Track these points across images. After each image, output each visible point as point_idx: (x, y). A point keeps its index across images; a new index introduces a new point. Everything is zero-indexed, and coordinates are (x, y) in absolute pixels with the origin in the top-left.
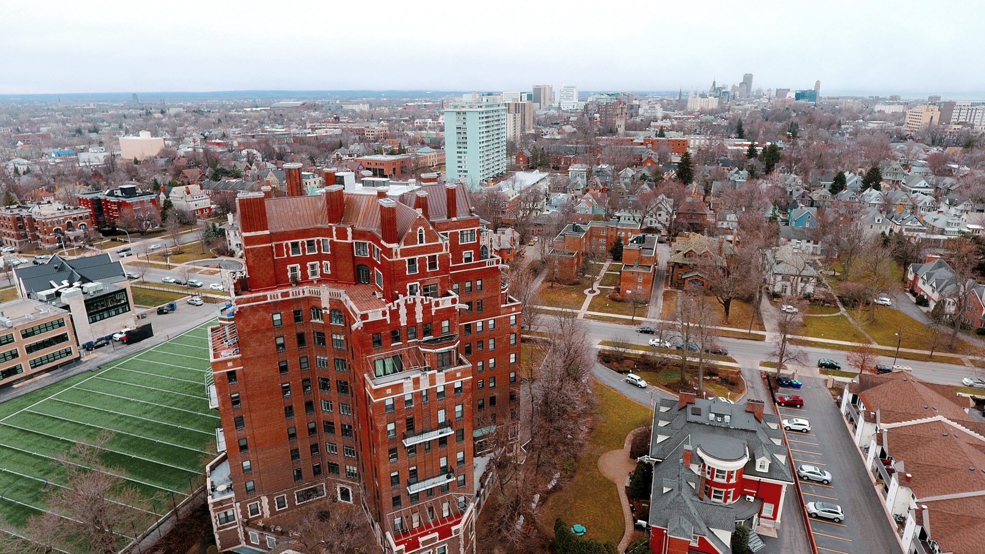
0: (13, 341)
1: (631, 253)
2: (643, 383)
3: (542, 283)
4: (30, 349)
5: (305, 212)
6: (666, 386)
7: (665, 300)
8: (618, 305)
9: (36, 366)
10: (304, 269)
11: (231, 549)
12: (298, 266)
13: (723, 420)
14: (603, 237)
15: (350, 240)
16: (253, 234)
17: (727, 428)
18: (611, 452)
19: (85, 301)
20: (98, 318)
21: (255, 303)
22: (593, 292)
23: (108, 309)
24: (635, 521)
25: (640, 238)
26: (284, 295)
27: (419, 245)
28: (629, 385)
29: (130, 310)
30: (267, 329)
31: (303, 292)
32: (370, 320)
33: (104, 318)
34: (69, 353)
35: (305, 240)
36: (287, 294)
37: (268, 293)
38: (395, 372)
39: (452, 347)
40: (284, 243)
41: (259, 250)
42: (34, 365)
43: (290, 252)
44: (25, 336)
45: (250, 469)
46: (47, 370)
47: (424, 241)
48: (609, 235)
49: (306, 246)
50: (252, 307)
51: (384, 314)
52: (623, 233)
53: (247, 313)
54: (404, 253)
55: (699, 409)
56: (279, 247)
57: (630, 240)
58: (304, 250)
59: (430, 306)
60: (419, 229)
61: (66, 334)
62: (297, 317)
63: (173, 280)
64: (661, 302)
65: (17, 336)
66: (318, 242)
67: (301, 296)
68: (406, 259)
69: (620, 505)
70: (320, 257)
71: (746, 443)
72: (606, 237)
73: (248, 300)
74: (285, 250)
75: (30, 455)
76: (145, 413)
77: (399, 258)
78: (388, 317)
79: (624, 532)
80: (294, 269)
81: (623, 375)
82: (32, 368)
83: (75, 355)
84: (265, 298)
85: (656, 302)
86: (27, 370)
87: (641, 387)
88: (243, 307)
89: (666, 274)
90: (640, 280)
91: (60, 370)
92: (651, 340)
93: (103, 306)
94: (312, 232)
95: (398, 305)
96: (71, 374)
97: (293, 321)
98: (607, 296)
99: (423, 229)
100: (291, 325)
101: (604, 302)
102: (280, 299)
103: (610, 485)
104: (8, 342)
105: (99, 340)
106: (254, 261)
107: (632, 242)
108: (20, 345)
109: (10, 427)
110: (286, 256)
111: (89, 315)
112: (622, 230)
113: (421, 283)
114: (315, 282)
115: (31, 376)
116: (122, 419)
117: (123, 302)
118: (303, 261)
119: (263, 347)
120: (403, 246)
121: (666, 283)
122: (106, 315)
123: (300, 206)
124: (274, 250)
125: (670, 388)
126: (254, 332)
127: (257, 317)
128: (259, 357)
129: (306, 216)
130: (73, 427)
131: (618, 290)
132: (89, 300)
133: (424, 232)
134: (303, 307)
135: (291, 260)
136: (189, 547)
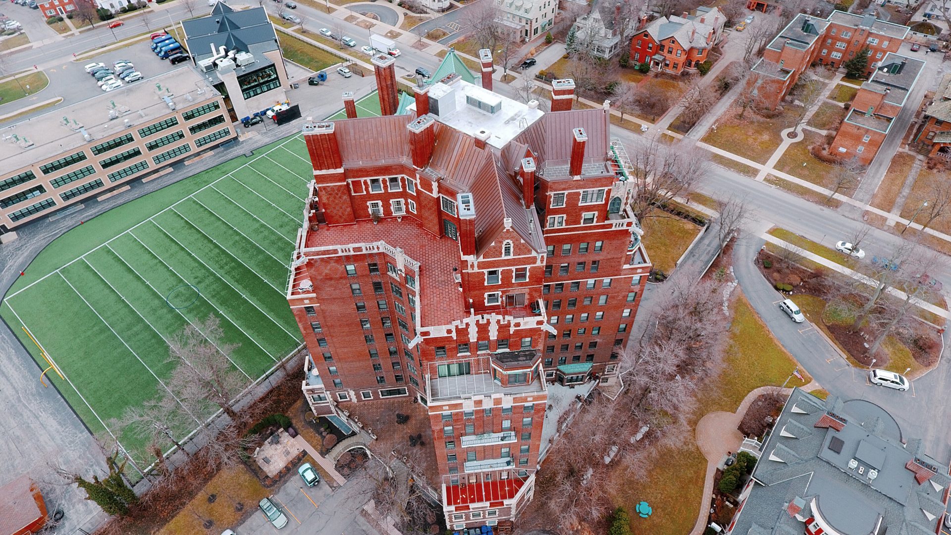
0: (177, 123)
1: (870, 96)
2: (799, 317)
3: (731, 106)
4: (193, 130)
5: (389, 139)
6: (829, 328)
7: (891, 170)
8: (821, 167)
9: (201, 145)
10: (386, 206)
11: (326, 416)
12: (380, 203)
13: (866, 473)
14: (842, 40)
15: (435, 194)
16: (324, 172)
17: (867, 486)
18: (720, 413)
19: (238, 78)
20: (252, 94)
21: (324, 256)
22: (792, 135)
23: (260, 85)
24: (709, 522)
25: (896, 66)
26: (355, 249)
27: (504, 257)
28: (781, 313)
29: (280, 86)
30: (341, 278)
31: (378, 248)
32: (431, 336)
33: (258, 94)
34: (227, 133)
35: (387, 178)
36: (360, 249)
37: (338, 247)
38: (461, 374)
39: (529, 370)
40: (362, 180)
41: (332, 188)
42: (199, 143)
43: (370, 189)
44: (188, 117)
45: (337, 372)
46: (212, 148)
47: (512, 254)
48: (854, 40)
49: (388, 184)
50: (322, 259)
51: (449, 331)
52: (876, 41)
53: (317, 264)
54: (481, 265)
55: (842, 443)
56: (357, 184)
57: (880, 64)
58: (386, 187)
59: (509, 325)
60: (505, 243)
61: (222, 116)
62: (373, 267)
63: (329, 33)
64: (883, 172)
65: (180, 119)
66: (403, 180)
67: (376, 251)
68: (486, 271)
69: (702, 491)
70: (404, 195)
71: (883, 513)
72: (849, 42)
73: (318, 253)
74: (364, 187)
75: (190, 254)
76: (281, 226)
77: (476, 270)
78: (454, 335)
79: (692, 529)
80: (376, 205)
81: (780, 295)
82: (198, 146)
83: (233, 135)
84: (335, 251)
85: (877, 171)
86: (194, 149)
87: (795, 321)
88: (313, 259)
89: (913, 119)
90: (866, 139)
91: (221, 149)
92: (840, 243)
93: (255, 81)
94: (395, 169)
95: (467, 325)
96: (230, 156)
97: (367, 272)
98: (810, 148)
99: (511, 242)
100: (367, 276)
101: (802, 157)
102: (352, 253)
103: (699, 459)
104: (173, 125)
105: (256, 115)
106: (328, 199)
107: (881, 69)
108: (184, 126)
109: (179, 215)
110: (365, 193)
111: (243, 91)
112: (877, 36)
113: (502, 292)
114: (399, 220)
115: (198, 154)
116: (262, 229)
117: (273, 77)
118: (386, 198)
119: (337, 291)
120: (481, 259)
121: (907, 137)
122: (259, 91)
123: (384, 131)
124: (351, 186)
125: (832, 333)
126: (327, 279)
127: (329, 267)
128: (334, 299)
129: (390, 145)
130: (223, 228)
131: (830, 139)
132: (242, 76)
133: (512, 245)
134: (377, 260)
135: (370, 197)
136: (295, 401)
